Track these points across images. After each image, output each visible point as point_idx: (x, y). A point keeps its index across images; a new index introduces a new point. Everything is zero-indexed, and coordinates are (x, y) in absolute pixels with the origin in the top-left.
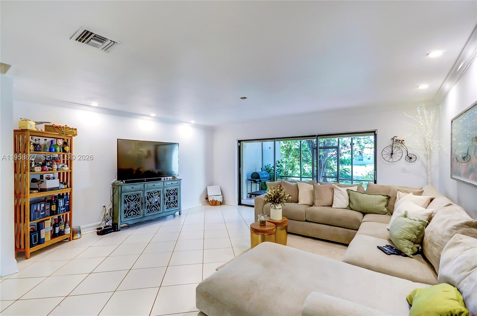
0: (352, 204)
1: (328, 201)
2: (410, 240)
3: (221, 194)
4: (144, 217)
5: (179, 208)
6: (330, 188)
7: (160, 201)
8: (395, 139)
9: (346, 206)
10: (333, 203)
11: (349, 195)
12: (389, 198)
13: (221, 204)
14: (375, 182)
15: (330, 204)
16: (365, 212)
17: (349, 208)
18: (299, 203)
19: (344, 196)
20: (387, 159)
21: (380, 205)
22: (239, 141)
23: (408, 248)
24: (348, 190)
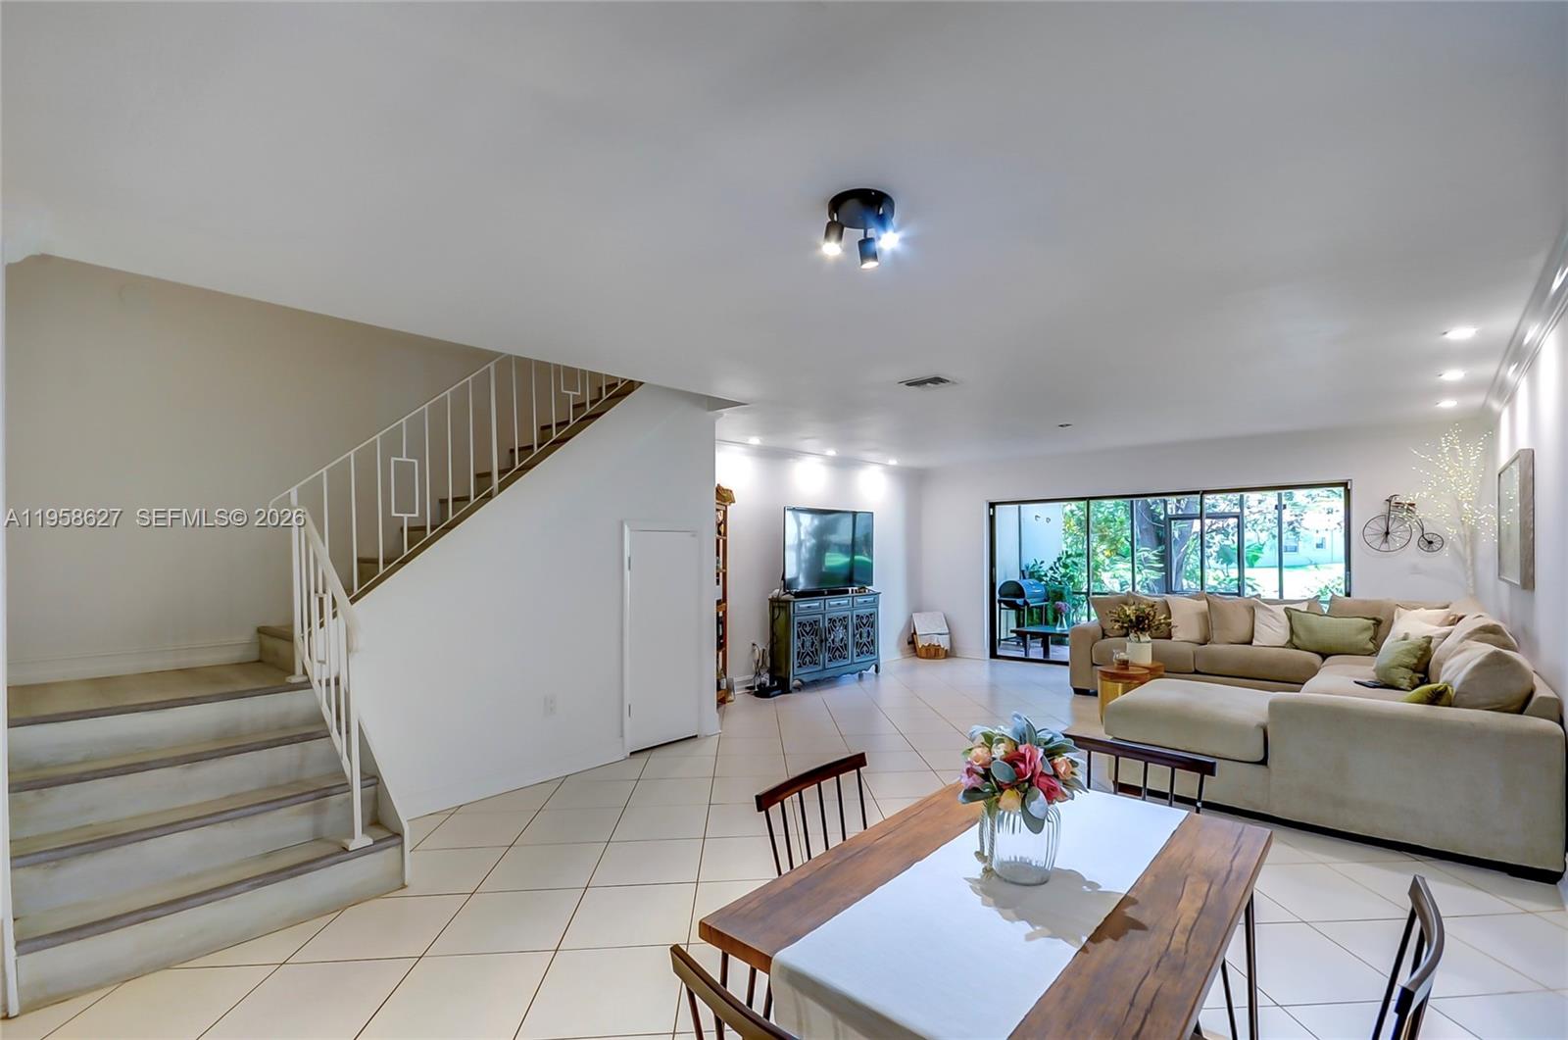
0: (1298, 637)
1: (1242, 632)
2: (1407, 667)
3: (947, 631)
4: (824, 669)
5: (875, 657)
6: (1245, 607)
7: (848, 638)
8: (1393, 501)
9: (1283, 642)
10: (1252, 636)
11: (1290, 619)
12: (1378, 623)
13: (949, 654)
14: (1348, 594)
15: (1247, 639)
16: (1327, 652)
17: (1291, 644)
18: (1173, 639)
19: (1278, 621)
20: (1377, 544)
21: (1360, 637)
22: (992, 505)
23: (1405, 678)
24: (1287, 610)
